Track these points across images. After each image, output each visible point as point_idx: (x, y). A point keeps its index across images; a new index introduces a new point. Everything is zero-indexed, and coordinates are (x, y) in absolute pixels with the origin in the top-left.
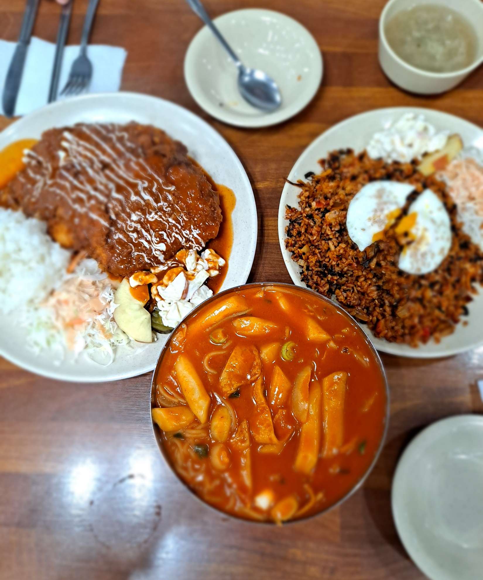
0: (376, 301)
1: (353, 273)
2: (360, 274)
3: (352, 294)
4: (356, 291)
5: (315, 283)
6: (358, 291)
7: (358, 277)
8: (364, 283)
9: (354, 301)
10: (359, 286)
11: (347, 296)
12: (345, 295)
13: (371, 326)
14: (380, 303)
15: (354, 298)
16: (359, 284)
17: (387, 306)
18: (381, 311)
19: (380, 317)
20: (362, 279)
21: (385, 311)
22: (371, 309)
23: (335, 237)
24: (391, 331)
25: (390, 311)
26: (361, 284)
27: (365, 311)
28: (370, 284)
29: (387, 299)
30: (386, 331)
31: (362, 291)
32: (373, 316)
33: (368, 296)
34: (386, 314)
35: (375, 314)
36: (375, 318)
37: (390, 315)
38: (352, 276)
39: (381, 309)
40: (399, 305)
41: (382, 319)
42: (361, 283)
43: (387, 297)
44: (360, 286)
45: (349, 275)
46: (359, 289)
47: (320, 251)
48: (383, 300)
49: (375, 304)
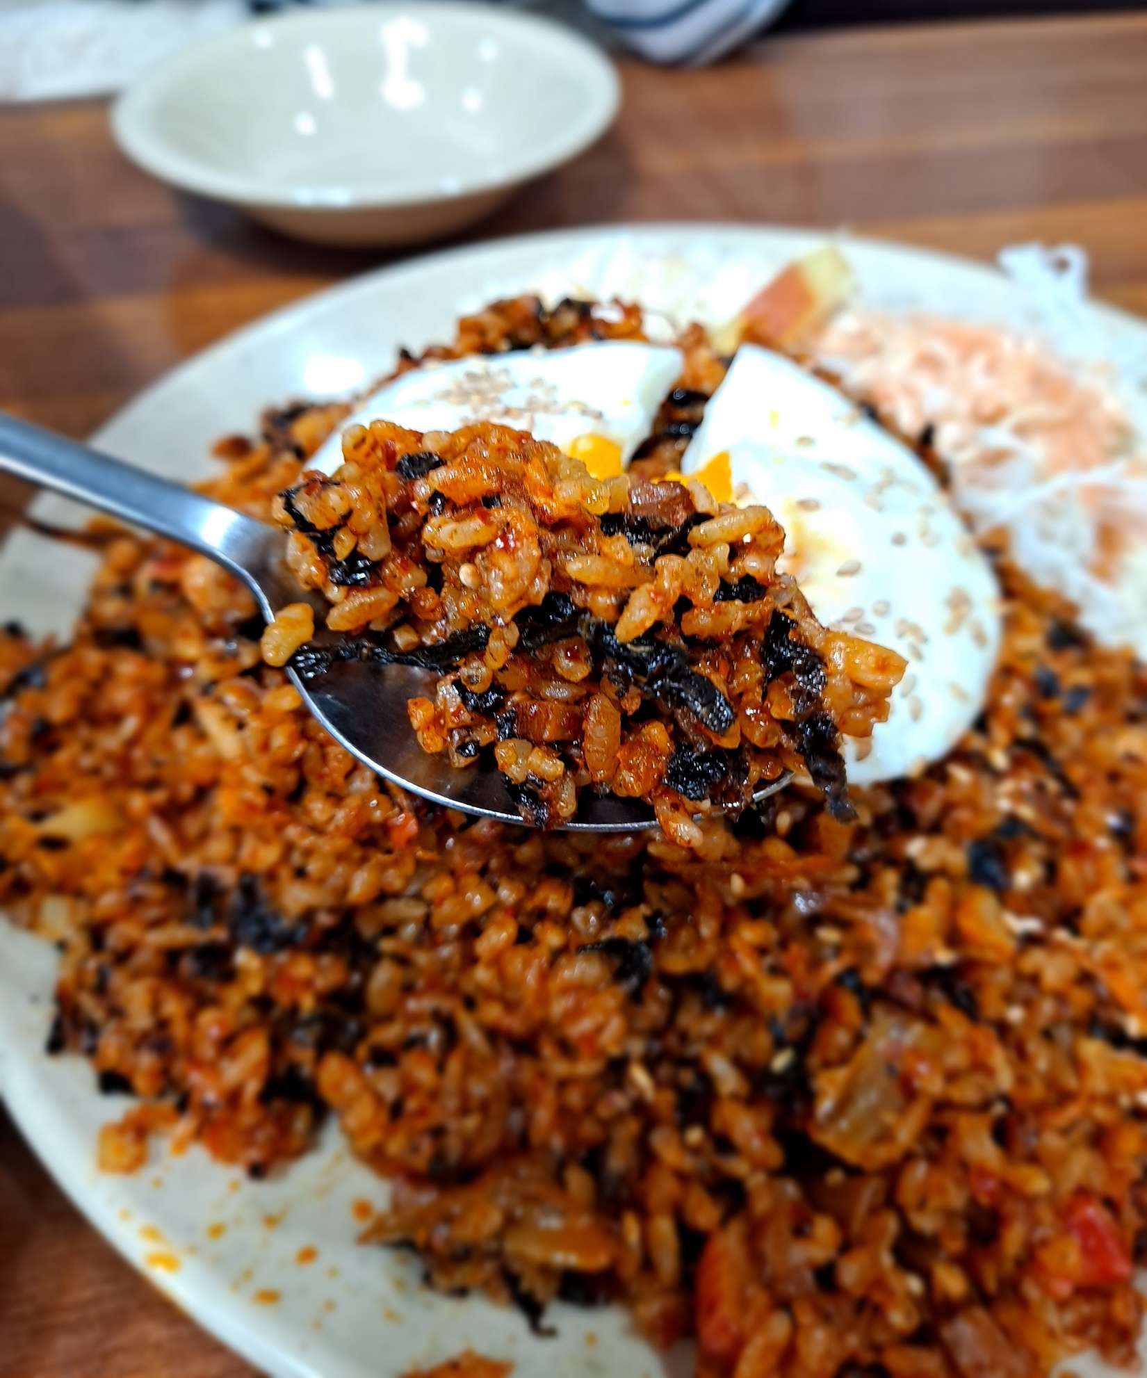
0: (640, 1077)
1: (429, 903)
2: (477, 900)
3: (440, 1068)
4: (473, 1036)
5: (141, 1041)
6: (493, 1034)
7: (472, 930)
8: (515, 964)
9: (471, 1123)
10: (489, 995)
11: (409, 1087)
12: (388, 1085)
13: (653, 1308)
14: (676, 1086)
15: (464, 1096)
16: (482, 974)
17: (735, 1097)
18: (695, 1151)
19: (705, 1214)
20: (497, 937)
21: (724, 1144)
22: (618, 1161)
23: (230, 667)
24: (825, 1318)
25: (761, 1134)
26: (501, 975)
27: (577, 1181)
28: (557, 955)
29: (714, 1041)
30: (779, 1327)
31: (515, 1024)
32: (644, 1215)
33: (567, 1049)
34: (738, 1167)
35: (663, 1188)
36: (664, 1227)
37: (777, 1174)
38: (429, 934)
39: (695, 1135)
40: (814, 1060)
41: (724, 1222)
42: (497, 962)
43: (709, 1026)
44: (496, 986)
45: (410, 930)
46: (493, 1012)
47: (160, 796)
48: (696, 1064)
49: (640, 1108)
